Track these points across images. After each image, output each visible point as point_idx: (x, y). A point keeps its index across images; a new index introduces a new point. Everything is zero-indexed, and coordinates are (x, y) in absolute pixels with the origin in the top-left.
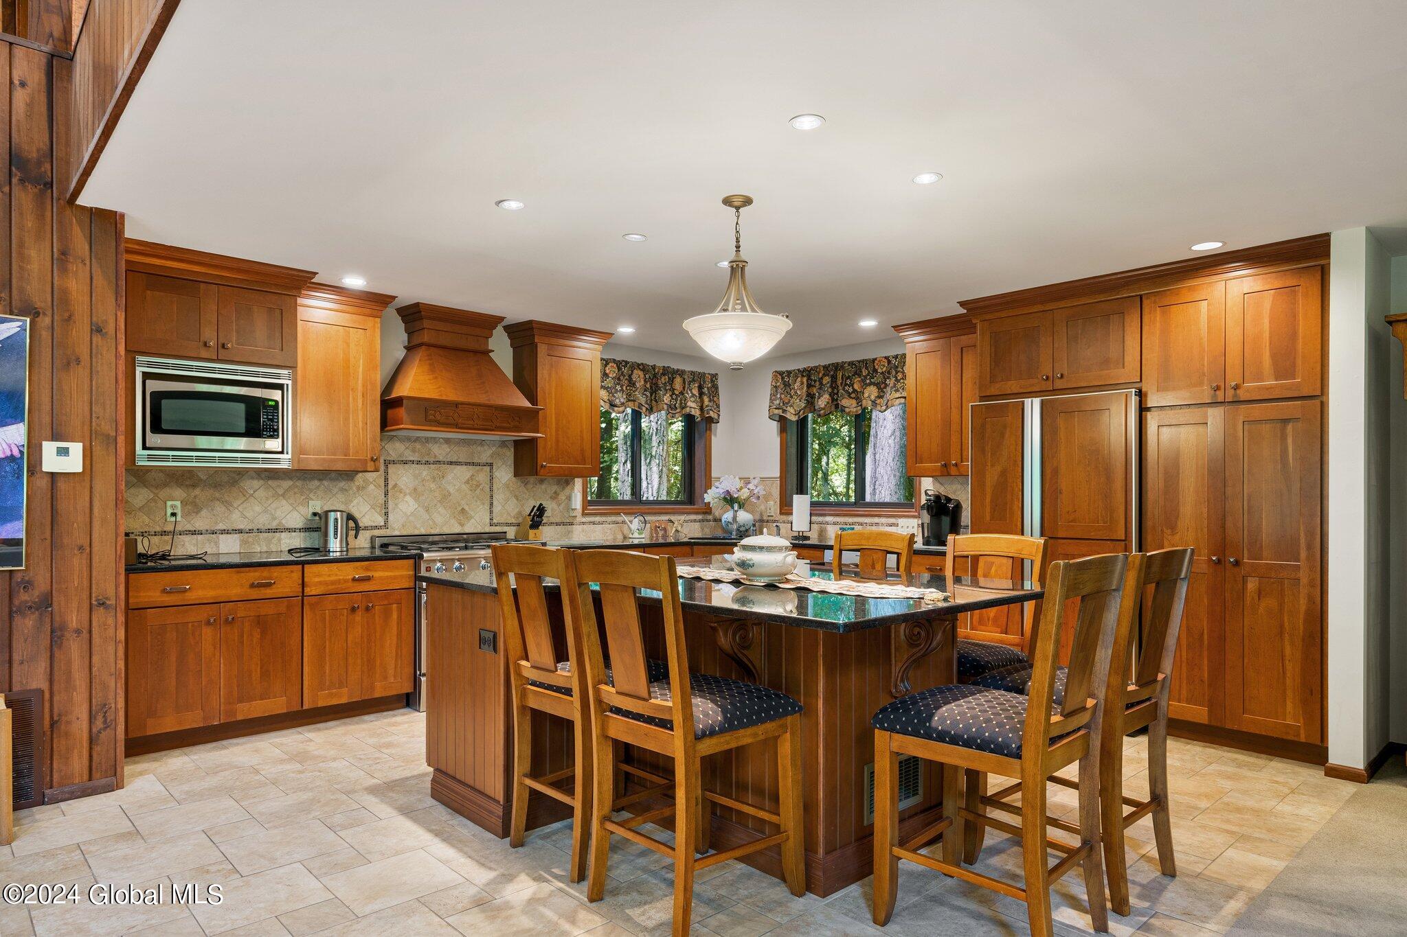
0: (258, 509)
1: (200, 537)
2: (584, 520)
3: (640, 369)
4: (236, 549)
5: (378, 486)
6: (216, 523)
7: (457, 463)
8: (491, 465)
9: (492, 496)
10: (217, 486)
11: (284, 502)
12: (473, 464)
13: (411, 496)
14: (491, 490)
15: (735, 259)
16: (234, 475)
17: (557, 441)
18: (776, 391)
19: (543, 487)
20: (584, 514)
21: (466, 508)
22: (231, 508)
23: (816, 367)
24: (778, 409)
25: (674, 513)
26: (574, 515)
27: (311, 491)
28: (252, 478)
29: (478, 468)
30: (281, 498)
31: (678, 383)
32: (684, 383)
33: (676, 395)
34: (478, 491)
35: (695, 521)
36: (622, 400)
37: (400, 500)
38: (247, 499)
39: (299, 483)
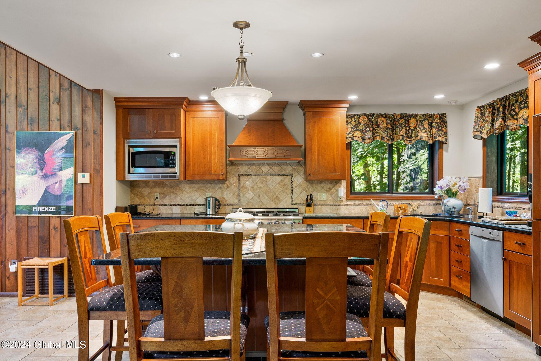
0: (186, 196)
1: (166, 207)
2: (348, 203)
3: (383, 117)
4: (179, 212)
5: (235, 186)
6: (171, 202)
7: (274, 175)
8: (292, 175)
9: (292, 191)
10: (172, 187)
11: (196, 193)
12: (283, 175)
13: (251, 190)
14: (292, 187)
15: (241, 57)
16: (178, 183)
17: (318, 162)
18: (478, 120)
19: (322, 185)
20: (347, 200)
21: (279, 196)
22: (177, 196)
23: (496, 100)
24: (478, 131)
25: (412, 199)
26: (341, 200)
27: (207, 188)
28: (184, 184)
29: (285, 176)
30: (195, 191)
31: (412, 123)
32: (417, 121)
33: (411, 129)
34: (285, 188)
35: (429, 204)
36: (369, 136)
37: (246, 192)
38: (182, 192)
39: (202, 185)
